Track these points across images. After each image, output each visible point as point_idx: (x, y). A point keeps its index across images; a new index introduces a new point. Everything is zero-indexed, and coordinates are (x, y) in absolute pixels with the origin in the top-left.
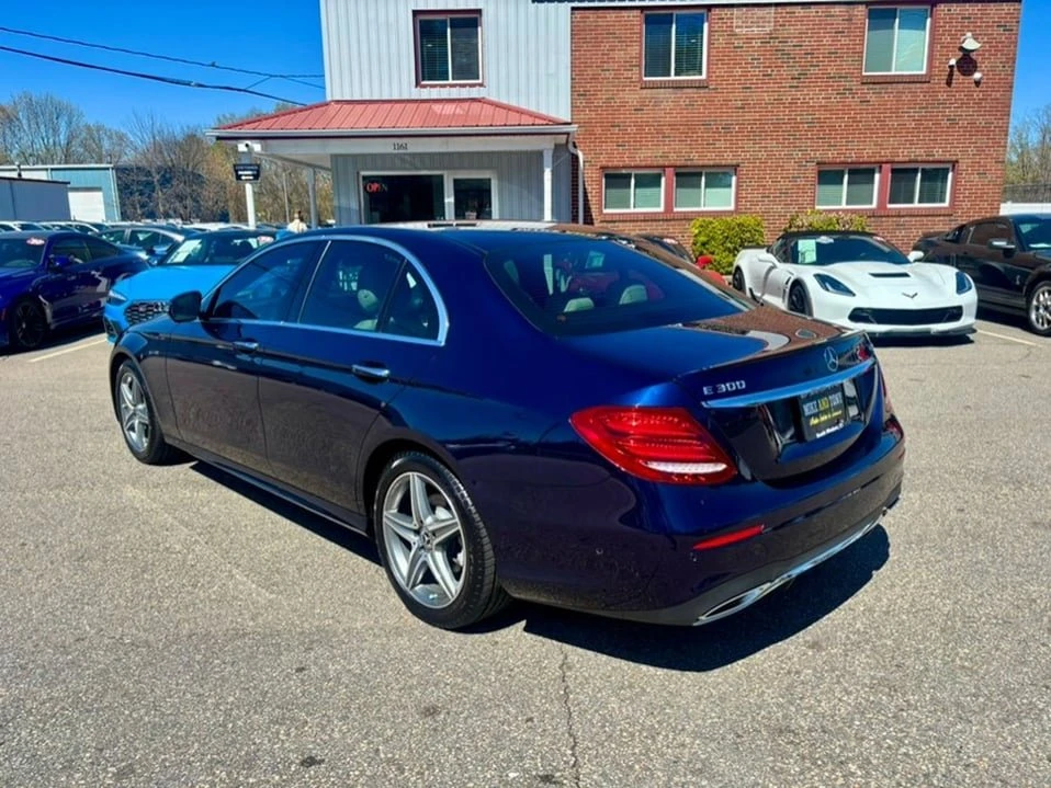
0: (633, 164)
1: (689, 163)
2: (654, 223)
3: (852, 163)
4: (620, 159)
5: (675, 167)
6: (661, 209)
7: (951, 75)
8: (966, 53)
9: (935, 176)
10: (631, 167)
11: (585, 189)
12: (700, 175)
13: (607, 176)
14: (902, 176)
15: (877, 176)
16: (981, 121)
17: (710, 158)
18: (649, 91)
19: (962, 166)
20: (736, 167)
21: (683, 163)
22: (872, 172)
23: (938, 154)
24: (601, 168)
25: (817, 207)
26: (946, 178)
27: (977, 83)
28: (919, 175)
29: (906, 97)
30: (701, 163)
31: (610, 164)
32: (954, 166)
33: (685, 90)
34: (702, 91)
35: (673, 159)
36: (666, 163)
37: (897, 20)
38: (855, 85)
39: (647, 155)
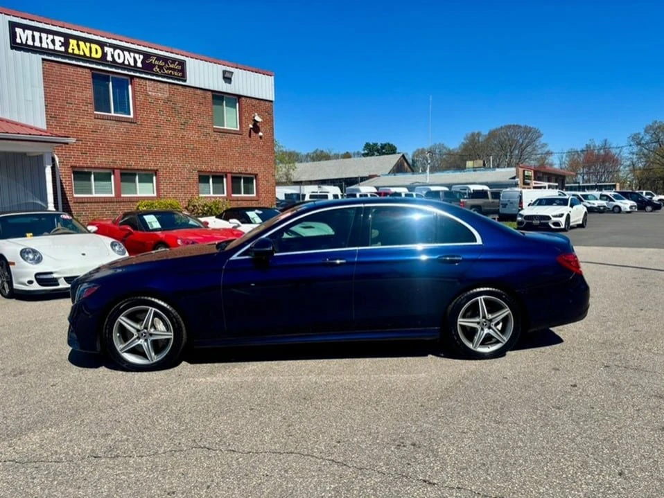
0: (93, 166)
1: (129, 167)
2: (111, 204)
3: (214, 172)
4: (83, 162)
5: (121, 169)
6: (113, 195)
7: (250, 132)
8: (255, 122)
9: (248, 181)
10: (91, 168)
11: (61, 181)
12: (135, 175)
13: (74, 173)
14: (235, 179)
15: (225, 180)
16: (264, 156)
17: (141, 165)
18: (100, 121)
19: (260, 176)
20: (156, 172)
21: (126, 167)
22: (221, 178)
23: (250, 170)
24: (71, 167)
25: (201, 195)
26: (253, 182)
27: (261, 137)
28: (242, 180)
29: (233, 141)
30: (136, 167)
31: (78, 165)
32: (256, 177)
33: (123, 123)
34: (133, 125)
35: (119, 164)
36: (116, 167)
37: (225, 102)
38: (211, 131)
39: (102, 160)
